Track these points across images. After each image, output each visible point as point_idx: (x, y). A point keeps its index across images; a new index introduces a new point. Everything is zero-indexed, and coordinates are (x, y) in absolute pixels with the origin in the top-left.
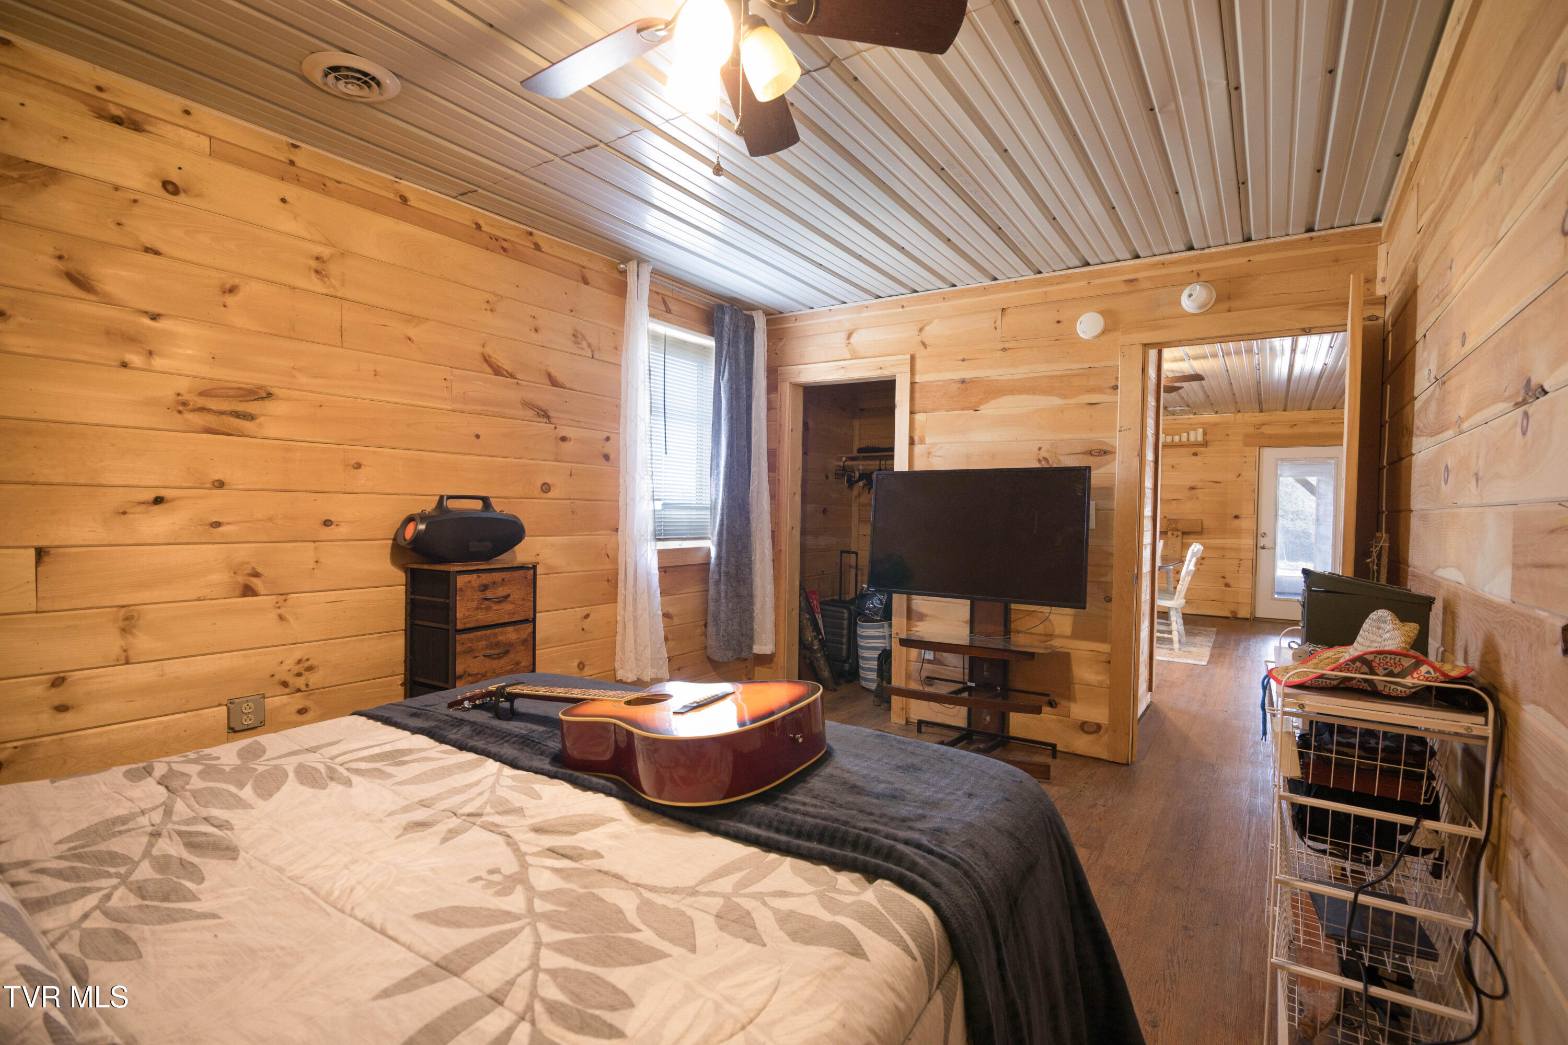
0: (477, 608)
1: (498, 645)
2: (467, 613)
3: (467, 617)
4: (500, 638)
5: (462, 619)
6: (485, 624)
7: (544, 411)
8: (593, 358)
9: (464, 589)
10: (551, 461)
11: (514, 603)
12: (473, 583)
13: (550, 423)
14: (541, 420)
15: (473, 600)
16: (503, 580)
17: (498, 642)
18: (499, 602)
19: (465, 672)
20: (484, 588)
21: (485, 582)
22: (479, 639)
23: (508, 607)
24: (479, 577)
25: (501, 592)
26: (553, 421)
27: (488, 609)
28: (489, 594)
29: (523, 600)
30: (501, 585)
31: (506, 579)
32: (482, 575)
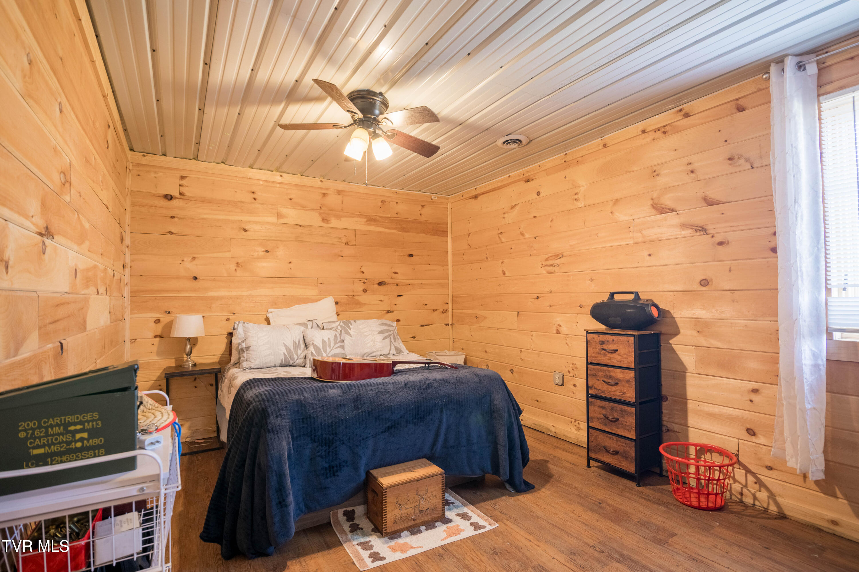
0: (598, 353)
1: (611, 377)
2: (593, 355)
3: (593, 357)
4: (612, 374)
5: (591, 357)
6: (604, 363)
7: (701, 227)
8: (752, 168)
9: (591, 341)
10: (710, 262)
11: (621, 356)
12: (596, 339)
13: (707, 234)
14: (698, 234)
15: (596, 349)
16: (613, 340)
17: (611, 376)
18: (611, 353)
19: (593, 386)
20: (602, 343)
21: (602, 339)
22: (600, 371)
23: (616, 356)
24: (599, 336)
25: (612, 347)
26: (708, 232)
27: (605, 355)
28: (605, 347)
29: (627, 355)
30: (612, 343)
31: (615, 340)
32: (601, 336)
